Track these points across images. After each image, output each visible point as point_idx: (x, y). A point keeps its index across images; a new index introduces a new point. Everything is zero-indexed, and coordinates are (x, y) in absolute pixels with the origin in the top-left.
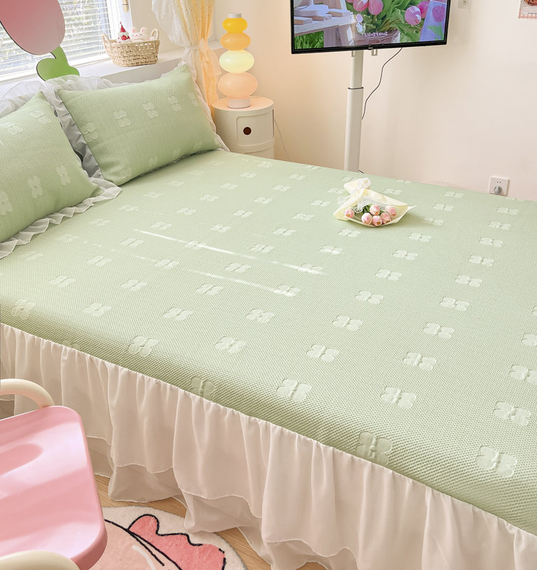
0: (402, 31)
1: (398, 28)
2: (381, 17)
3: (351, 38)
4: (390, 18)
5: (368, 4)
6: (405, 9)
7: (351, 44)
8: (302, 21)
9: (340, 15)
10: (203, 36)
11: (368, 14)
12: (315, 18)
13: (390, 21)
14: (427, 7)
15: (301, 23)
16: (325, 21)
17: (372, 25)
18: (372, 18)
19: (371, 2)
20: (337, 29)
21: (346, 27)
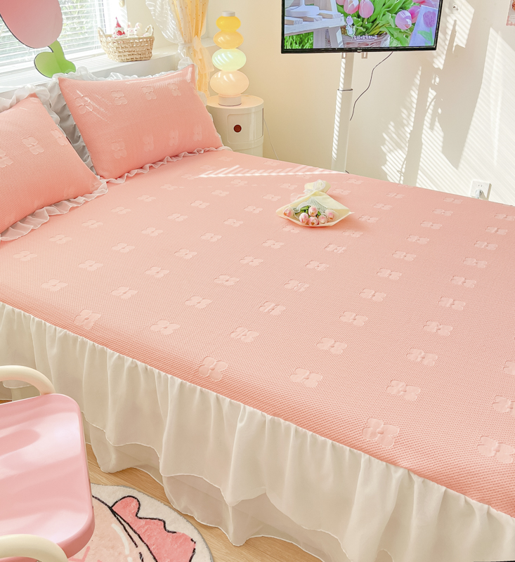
0: (392, 35)
1: (388, 32)
2: (371, 20)
3: (339, 41)
4: (381, 22)
5: (359, 7)
6: (396, 14)
7: (341, 46)
8: (293, 21)
9: (331, 17)
10: (197, 34)
11: (359, 17)
12: (305, 19)
13: (380, 25)
14: (418, 13)
15: (292, 23)
16: (315, 22)
17: (361, 28)
18: (363, 21)
19: (362, 5)
20: (327, 31)
21: (335, 29)
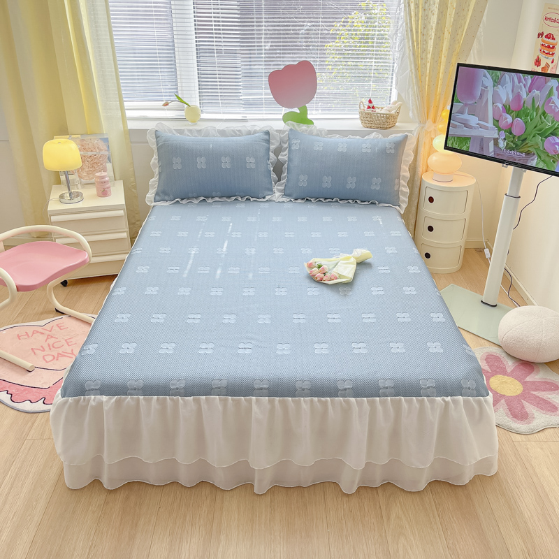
0: (539, 157)
1: (535, 153)
2: (522, 139)
3: (491, 151)
4: (530, 142)
5: (512, 124)
6: (546, 138)
7: (492, 155)
8: (457, 125)
9: (486, 128)
11: (511, 133)
12: (466, 125)
13: (529, 145)
15: (455, 126)
16: (474, 130)
17: (512, 144)
18: (514, 138)
19: (515, 123)
20: (482, 139)
21: (489, 139)
